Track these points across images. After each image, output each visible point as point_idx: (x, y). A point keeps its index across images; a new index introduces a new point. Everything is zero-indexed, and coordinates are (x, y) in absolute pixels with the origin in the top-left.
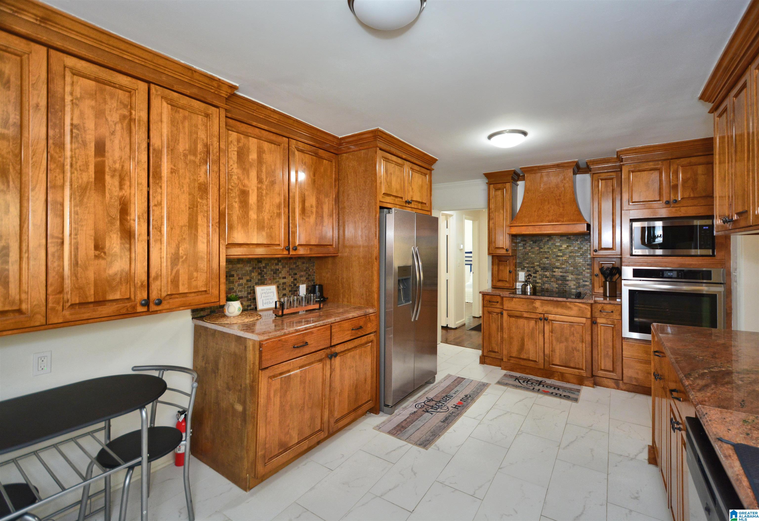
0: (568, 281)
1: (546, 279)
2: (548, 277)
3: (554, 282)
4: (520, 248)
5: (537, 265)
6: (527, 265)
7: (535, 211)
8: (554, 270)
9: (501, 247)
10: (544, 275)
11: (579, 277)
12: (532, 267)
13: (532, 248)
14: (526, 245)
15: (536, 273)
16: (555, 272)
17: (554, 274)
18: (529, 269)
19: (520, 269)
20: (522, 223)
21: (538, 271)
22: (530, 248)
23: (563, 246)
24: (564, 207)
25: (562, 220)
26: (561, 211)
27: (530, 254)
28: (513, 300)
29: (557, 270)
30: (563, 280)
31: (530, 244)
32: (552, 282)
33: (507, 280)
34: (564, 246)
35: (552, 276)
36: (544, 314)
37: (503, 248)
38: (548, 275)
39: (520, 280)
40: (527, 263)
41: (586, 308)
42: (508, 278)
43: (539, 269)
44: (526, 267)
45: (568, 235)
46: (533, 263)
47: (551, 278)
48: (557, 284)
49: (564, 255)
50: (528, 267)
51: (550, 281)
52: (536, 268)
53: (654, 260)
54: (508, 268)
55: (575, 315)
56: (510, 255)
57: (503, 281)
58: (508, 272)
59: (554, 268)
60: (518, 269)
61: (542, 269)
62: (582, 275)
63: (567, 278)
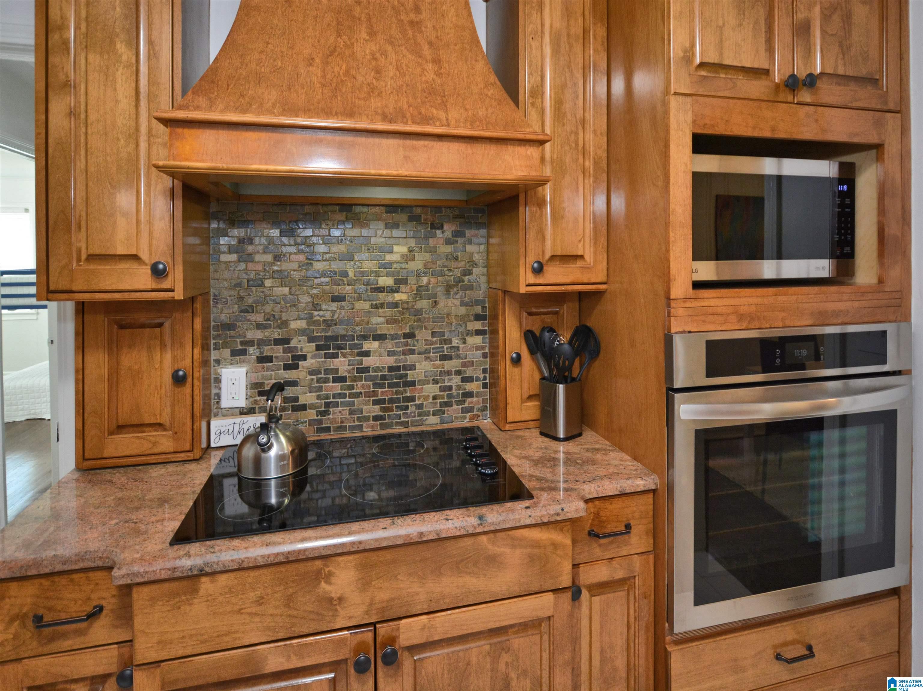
0: (413, 384)
1: (337, 388)
2: (342, 379)
3: (368, 394)
4: (224, 258)
5: (301, 332)
6: (258, 335)
7: (310, 61)
8: (367, 346)
9: (121, 250)
10: (327, 371)
11: (449, 365)
12: (277, 342)
13: (277, 258)
14: (251, 241)
15: (296, 367)
16: (367, 354)
17: (367, 361)
18: (267, 351)
19: (227, 352)
20: (244, 111)
21: (304, 358)
22: (269, 258)
23: (396, 248)
24: (437, 61)
25: (442, 115)
26: (430, 76)
27: (268, 283)
28: (195, 591)
29: (375, 345)
30: (397, 385)
31: (271, 240)
32: (359, 395)
33: (165, 419)
34: (401, 249)
35: (360, 371)
36: (374, 624)
37: (135, 258)
38: (342, 373)
39: (225, 403)
40: (259, 326)
41: (555, 545)
42: (168, 411)
43: (309, 348)
44: (251, 343)
45: (411, 207)
46: (285, 324)
47: (355, 379)
48: (375, 403)
49: (400, 282)
50: (261, 343)
51: (352, 396)
52: (293, 343)
53: (758, 300)
54: (168, 356)
55: (516, 590)
56: (179, 295)
57: (139, 427)
58: (168, 378)
59: (365, 338)
60: (214, 355)
61: (319, 348)
62: (458, 357)
63: (411, 375)
